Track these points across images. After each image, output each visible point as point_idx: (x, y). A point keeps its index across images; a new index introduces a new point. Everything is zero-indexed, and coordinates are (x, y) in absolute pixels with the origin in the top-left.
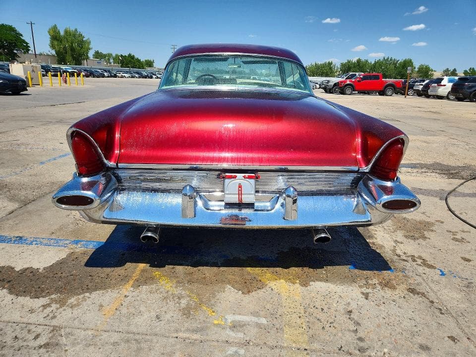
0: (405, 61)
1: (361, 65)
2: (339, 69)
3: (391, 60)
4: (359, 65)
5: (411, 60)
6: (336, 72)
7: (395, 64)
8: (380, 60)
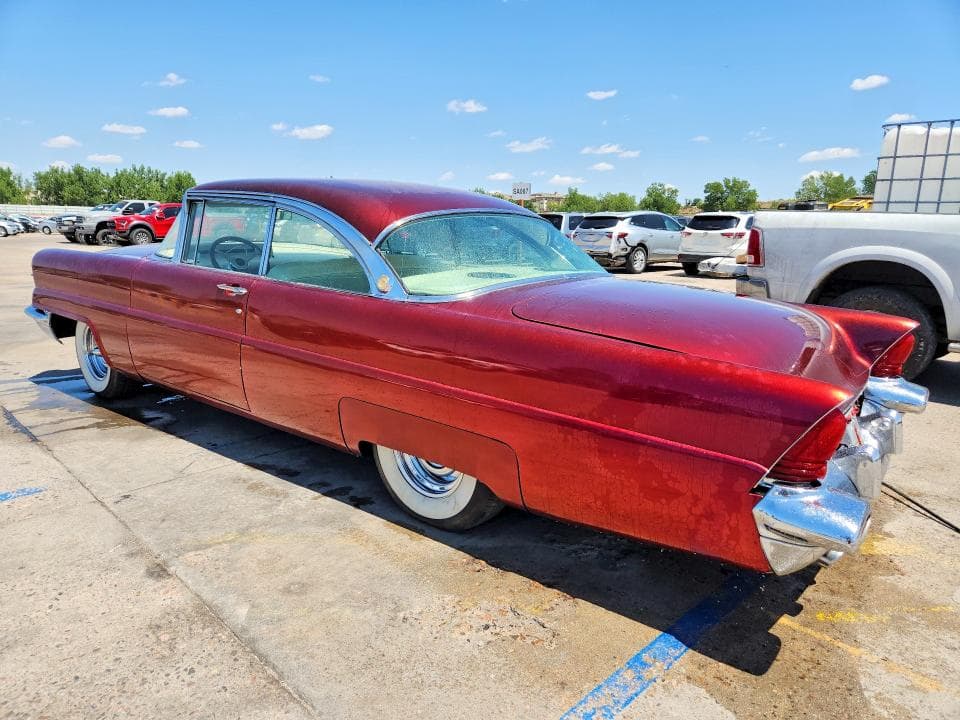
0: (179, 177)
1: (86, 179)
2: (34, 188)
3: (150, 171)
4: (81, 179)
5: (189, 175)
6: (27, 193)
7: (160, 180)
8: (125, 171)
